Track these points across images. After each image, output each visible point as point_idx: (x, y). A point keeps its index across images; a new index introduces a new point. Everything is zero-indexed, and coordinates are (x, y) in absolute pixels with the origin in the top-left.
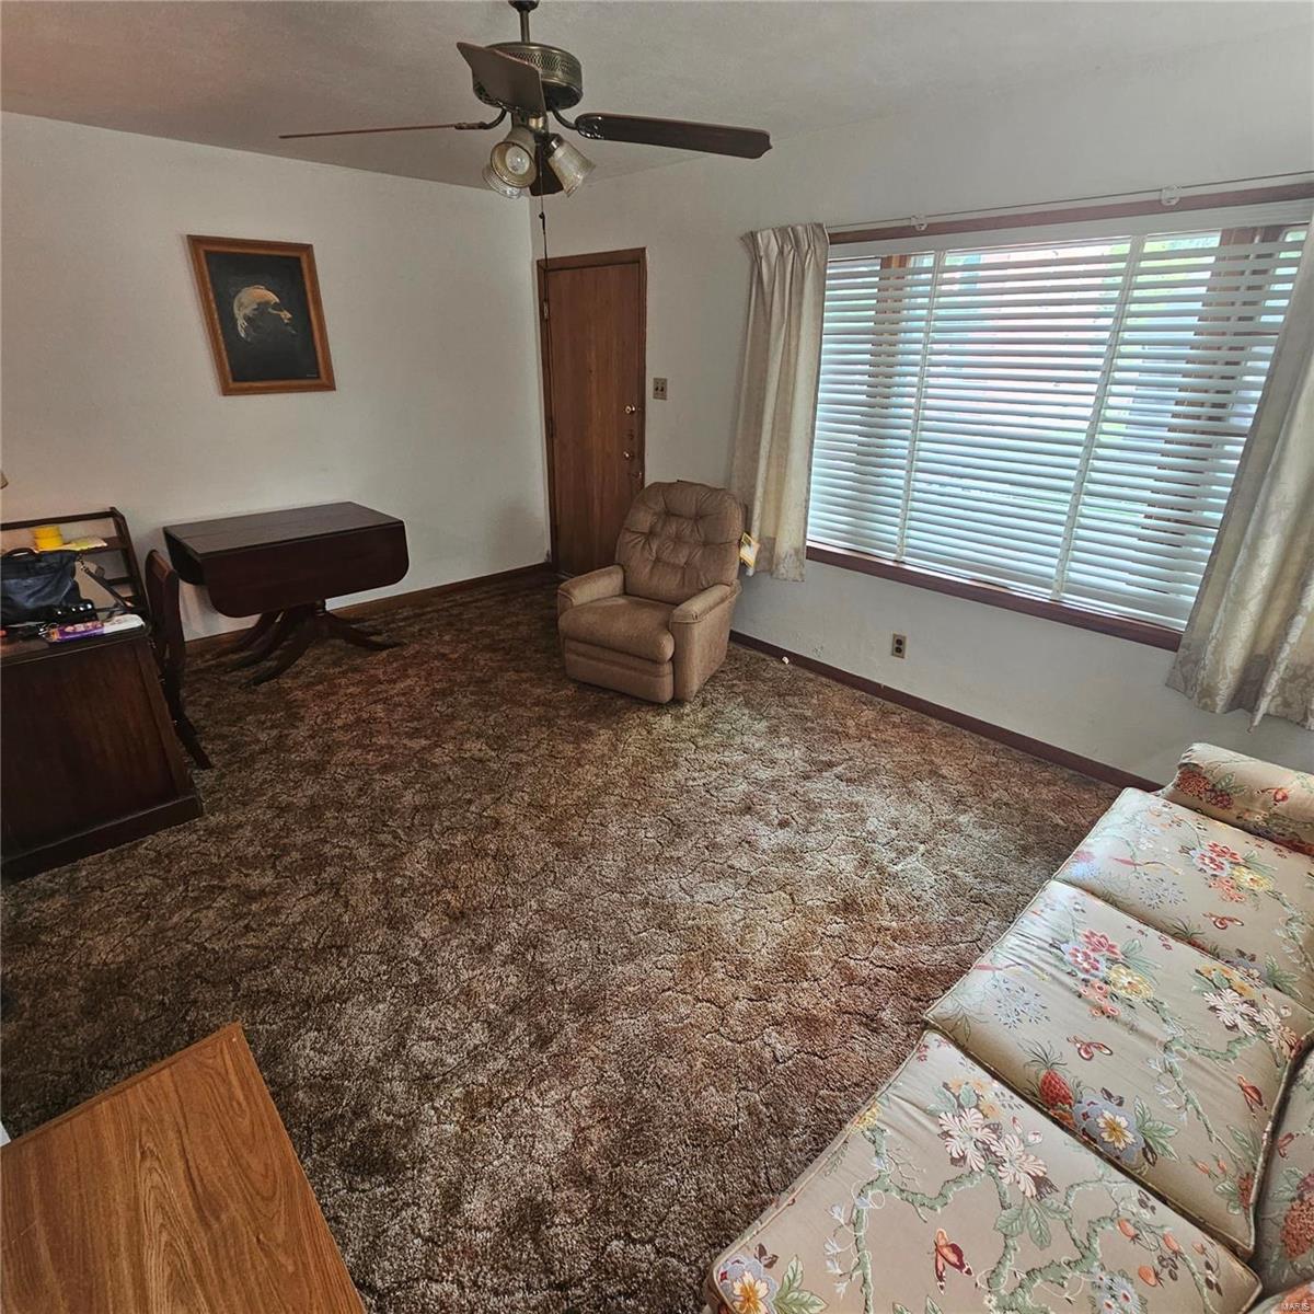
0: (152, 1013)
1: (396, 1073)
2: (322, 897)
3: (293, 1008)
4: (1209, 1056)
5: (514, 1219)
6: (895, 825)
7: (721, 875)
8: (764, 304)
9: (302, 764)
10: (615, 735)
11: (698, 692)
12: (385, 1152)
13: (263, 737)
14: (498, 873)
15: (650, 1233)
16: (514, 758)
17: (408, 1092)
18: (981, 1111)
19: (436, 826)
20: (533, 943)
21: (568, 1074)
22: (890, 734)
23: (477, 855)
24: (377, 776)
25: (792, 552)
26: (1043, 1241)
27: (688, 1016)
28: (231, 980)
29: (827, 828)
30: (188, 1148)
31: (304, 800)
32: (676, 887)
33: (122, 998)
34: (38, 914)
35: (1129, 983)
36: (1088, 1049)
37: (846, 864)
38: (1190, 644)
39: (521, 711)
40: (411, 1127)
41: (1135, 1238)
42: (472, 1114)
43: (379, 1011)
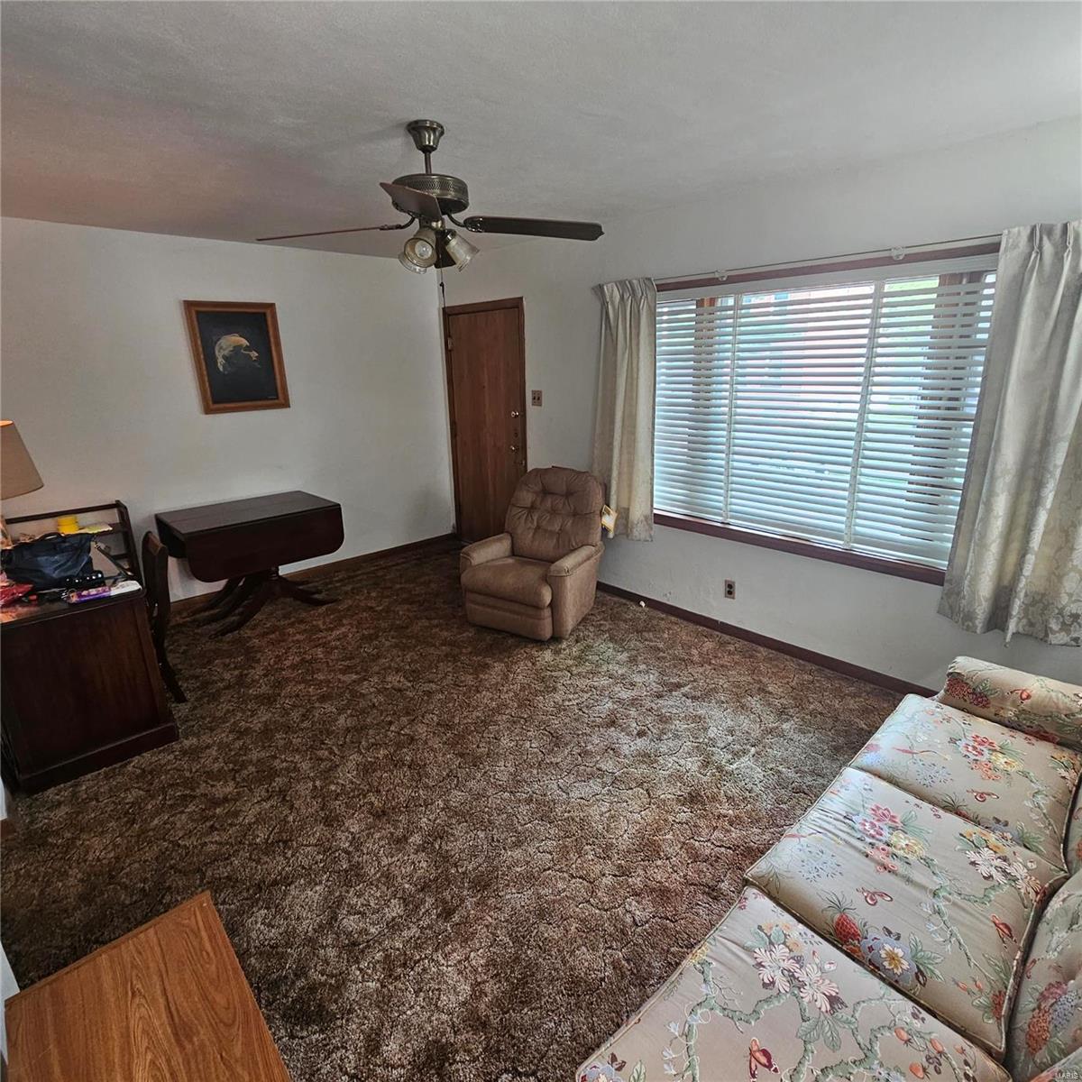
0: (134, 898)
1: (329, 941)
2: (272, 802)
3: (248, 890)
4: (969, 900)
5: (423, 1058)
6: (731, 732)
7: (591, 776)
8: (612, 335)
9: (256, 697)
10: (507, 666)
11: (573, 631)
12: (319, 1006)
13: (227, 676)
14: (412, 780)
15: (533, 1067)
16: (426, 687)
17: (339, 956)
18: (788, 947)
19: (363, 743)
20: (440, 834)
21: (467, 939)
22: (726, 660)
23: (396, 766)
24: (317, 705)
25: (642, 518)
26: (834, 1045)
27: (564, 890)
28: (199, 870)
29: (676, 736)
30: (167, 987)
31: (259, 725)
32: (555, 787)
33: (112, 886)
34: (46, 821)
35: (907, 845)
36: (873, 897)
37: (692, 764)
38: (951, 580)
39: (432, 650)
40: (341, 984)
41: (908, 1042)
42: (390, 974)
43: (316, 892)
